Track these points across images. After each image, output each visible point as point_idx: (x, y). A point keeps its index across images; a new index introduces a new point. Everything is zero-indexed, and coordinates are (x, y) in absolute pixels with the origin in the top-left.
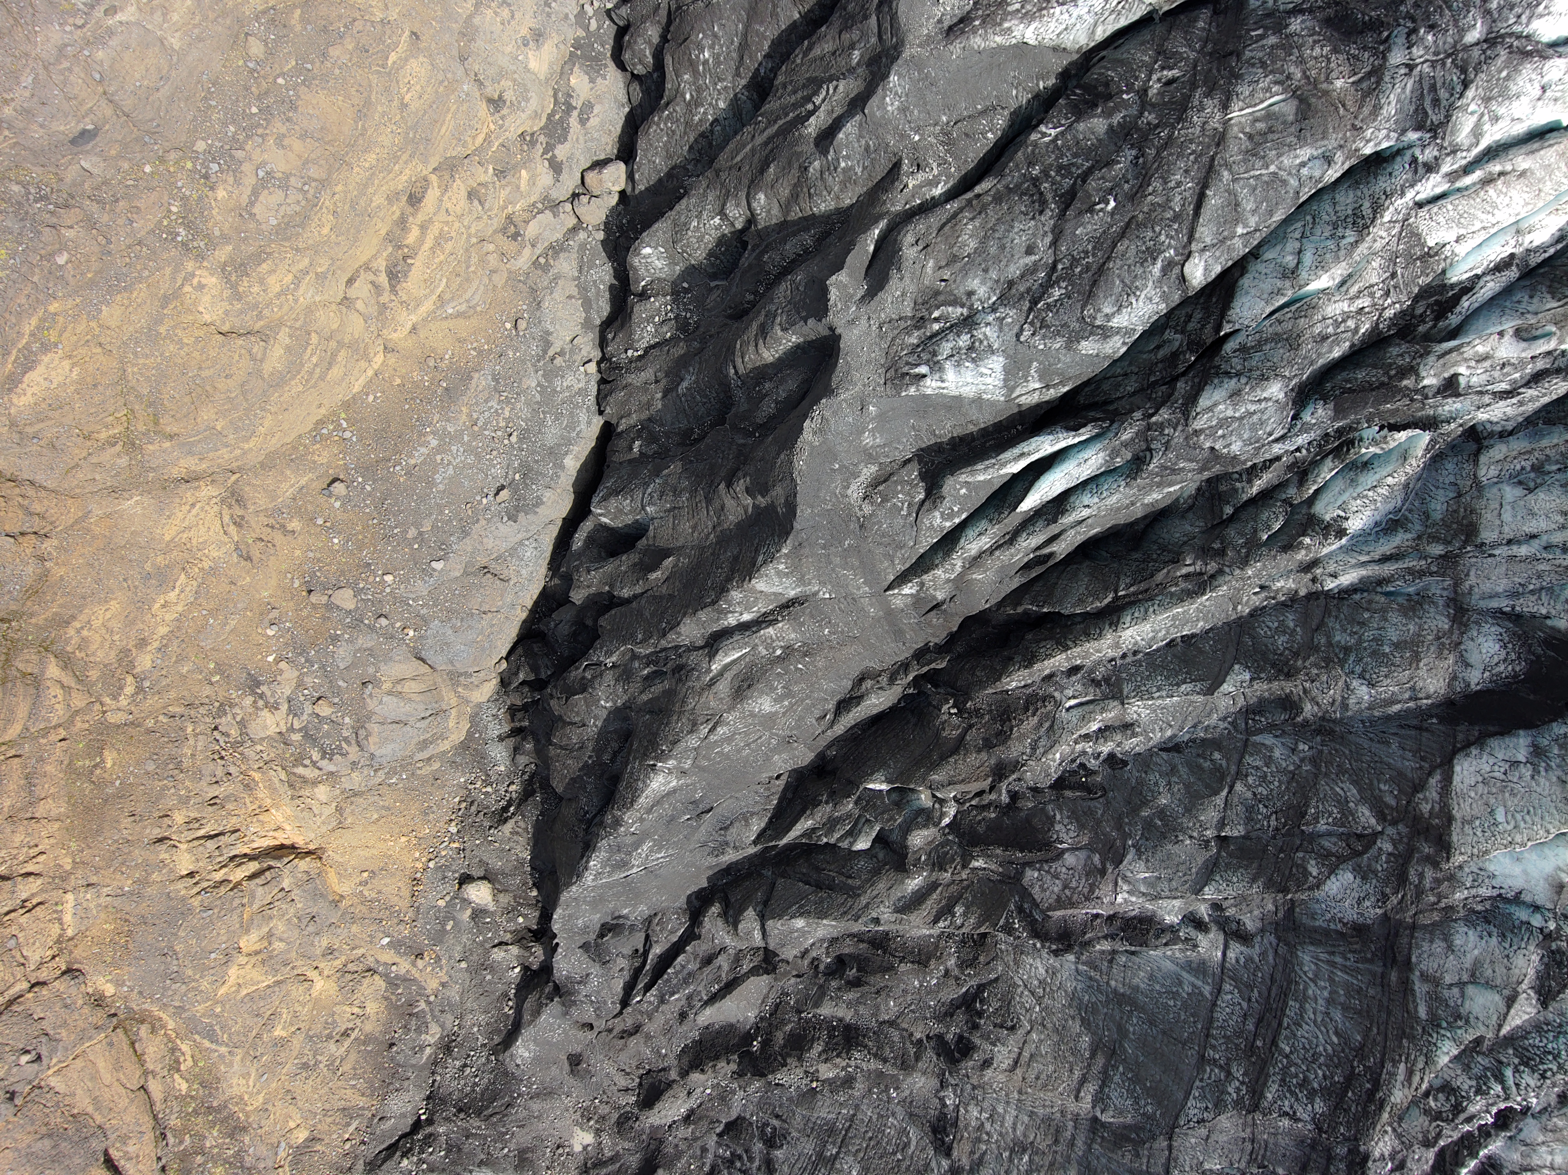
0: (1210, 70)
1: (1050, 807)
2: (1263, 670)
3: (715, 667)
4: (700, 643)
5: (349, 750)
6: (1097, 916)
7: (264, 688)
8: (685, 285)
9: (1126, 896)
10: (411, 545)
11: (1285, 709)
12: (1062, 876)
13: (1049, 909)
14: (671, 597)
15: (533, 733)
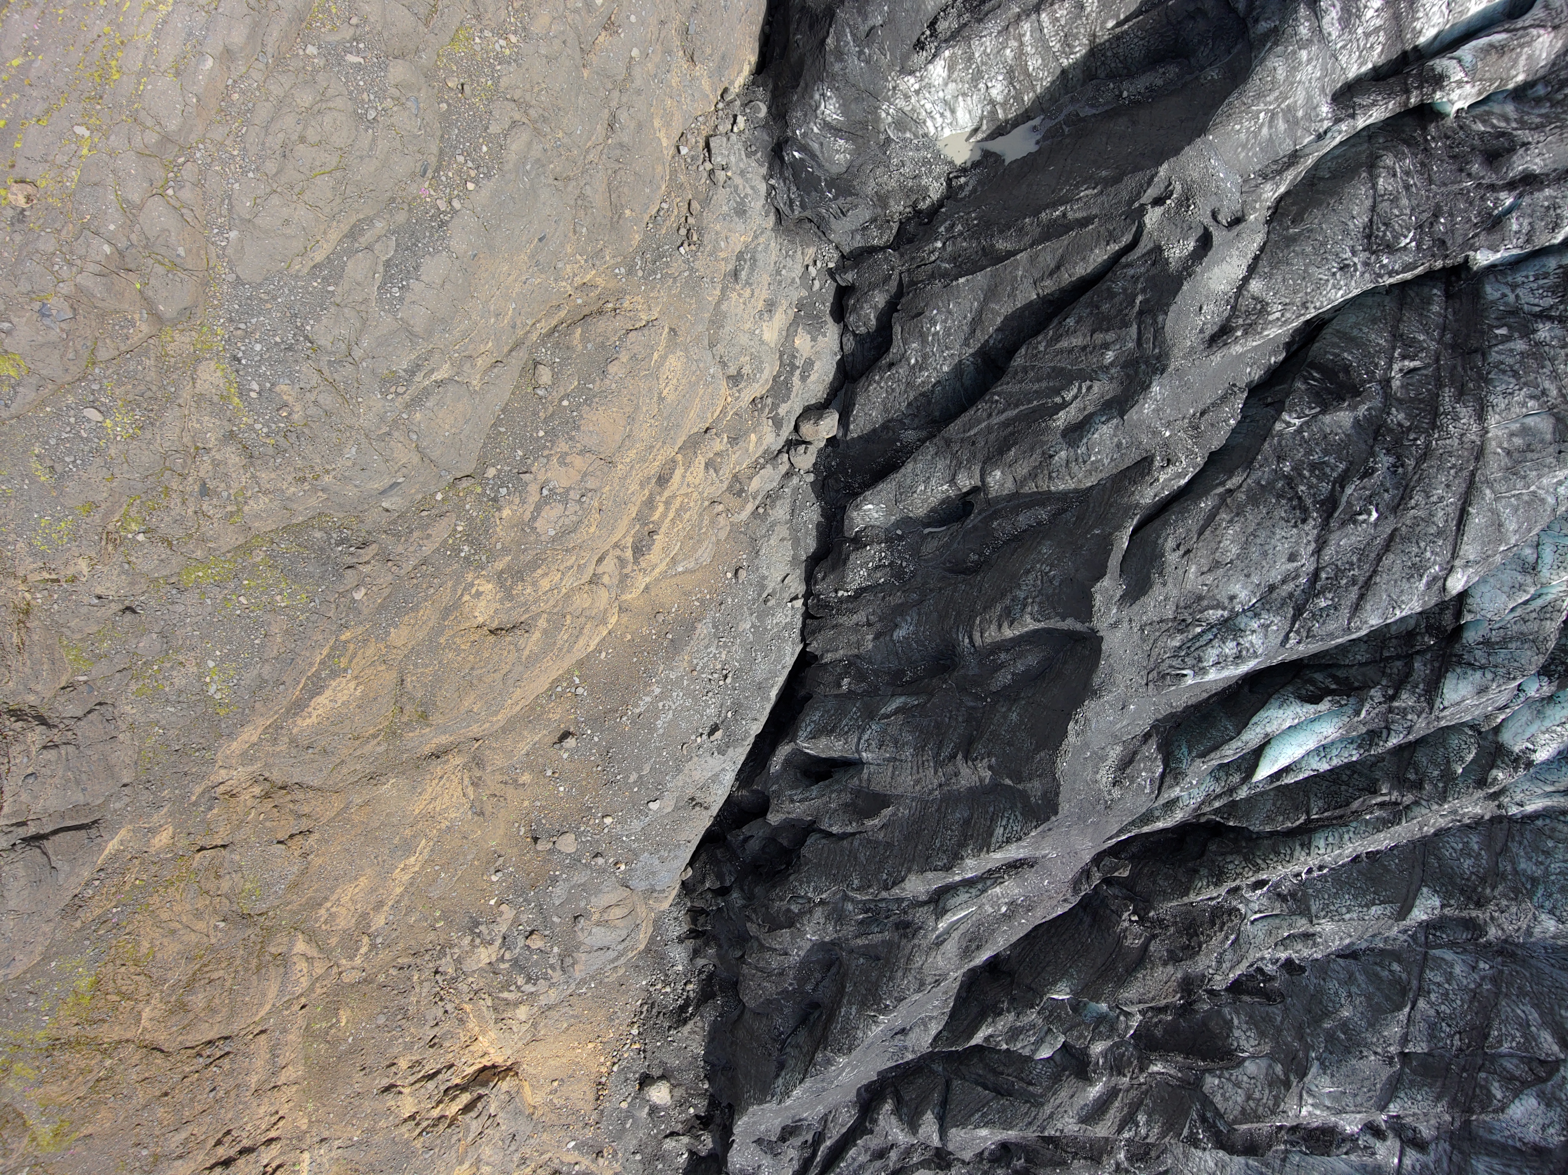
0: (1454, 367)
1: (1226, 1010)
2: (1452, 896)
3: (942, 925)
4: (923, 898)
5: (554, 975)
6: (1281, 1128)
7: (482, 928)
8: (899, 532)
9: (1310, 1108)
10: (631, 789)
11: (1468, 929)
12: (1244, 1085)
13: (1235, 1121)
14: (889, 845)
15: (715, 938)
